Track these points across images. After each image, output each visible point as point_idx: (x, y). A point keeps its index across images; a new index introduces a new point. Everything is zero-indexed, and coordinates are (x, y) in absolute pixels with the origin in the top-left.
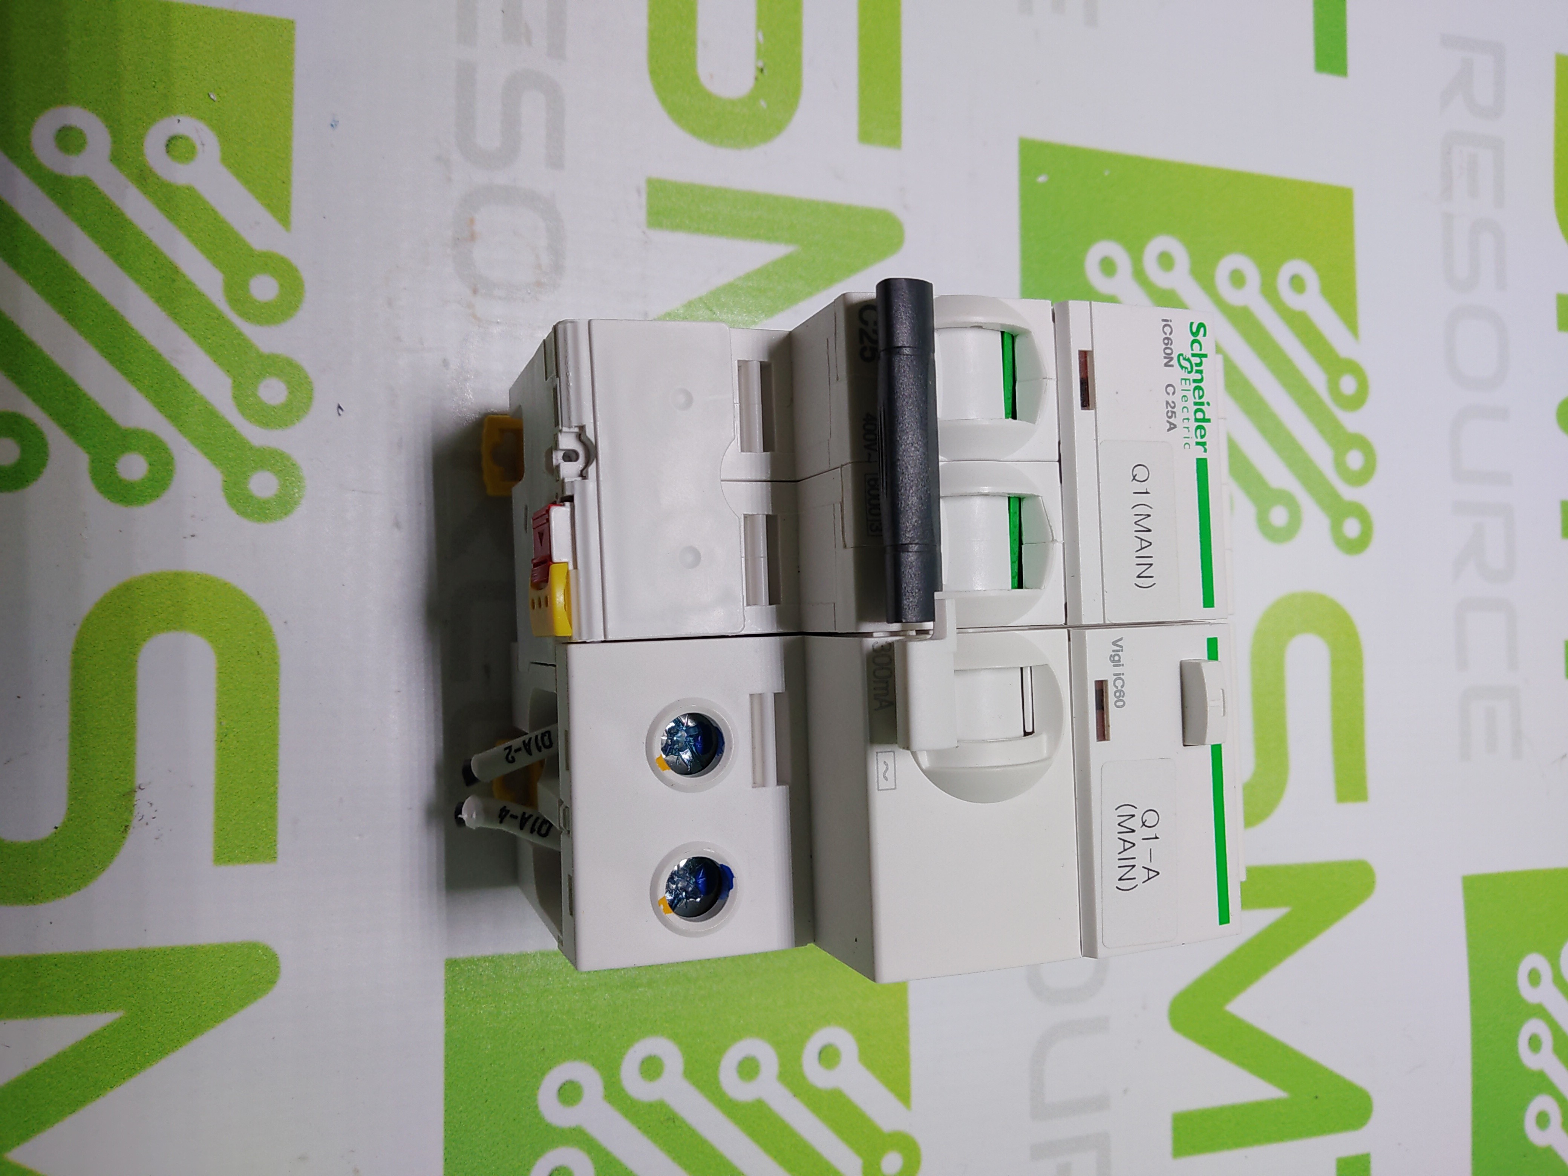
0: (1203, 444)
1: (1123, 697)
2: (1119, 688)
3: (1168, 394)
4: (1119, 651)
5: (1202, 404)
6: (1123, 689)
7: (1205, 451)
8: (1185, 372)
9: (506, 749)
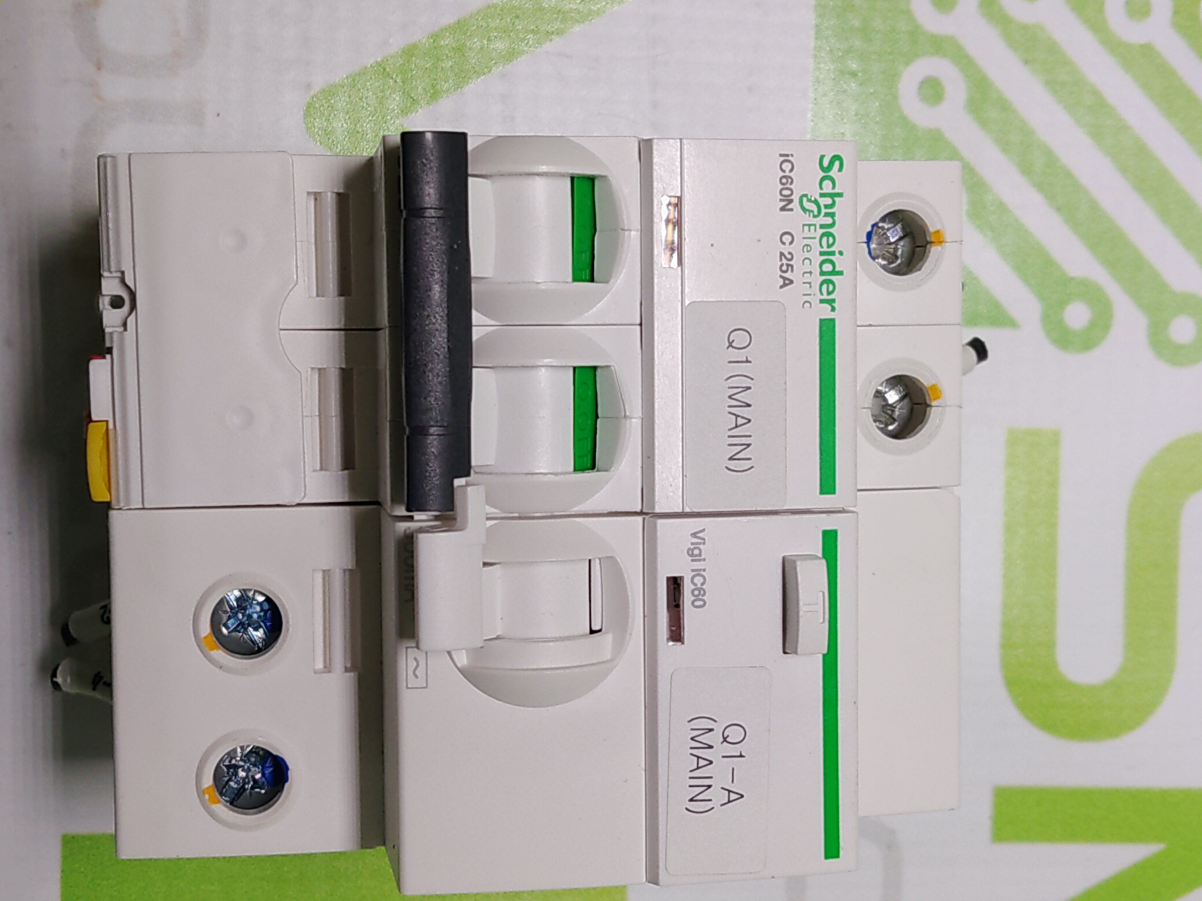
0: (831, 302)
1: (703, 596)
2: (699, 586)
3: (784, 243)
4: (700, 543)
5: (833, 253)
6: (704, 587)
7: (833, 309)
8: (809, 216)
9: (102, 608)
